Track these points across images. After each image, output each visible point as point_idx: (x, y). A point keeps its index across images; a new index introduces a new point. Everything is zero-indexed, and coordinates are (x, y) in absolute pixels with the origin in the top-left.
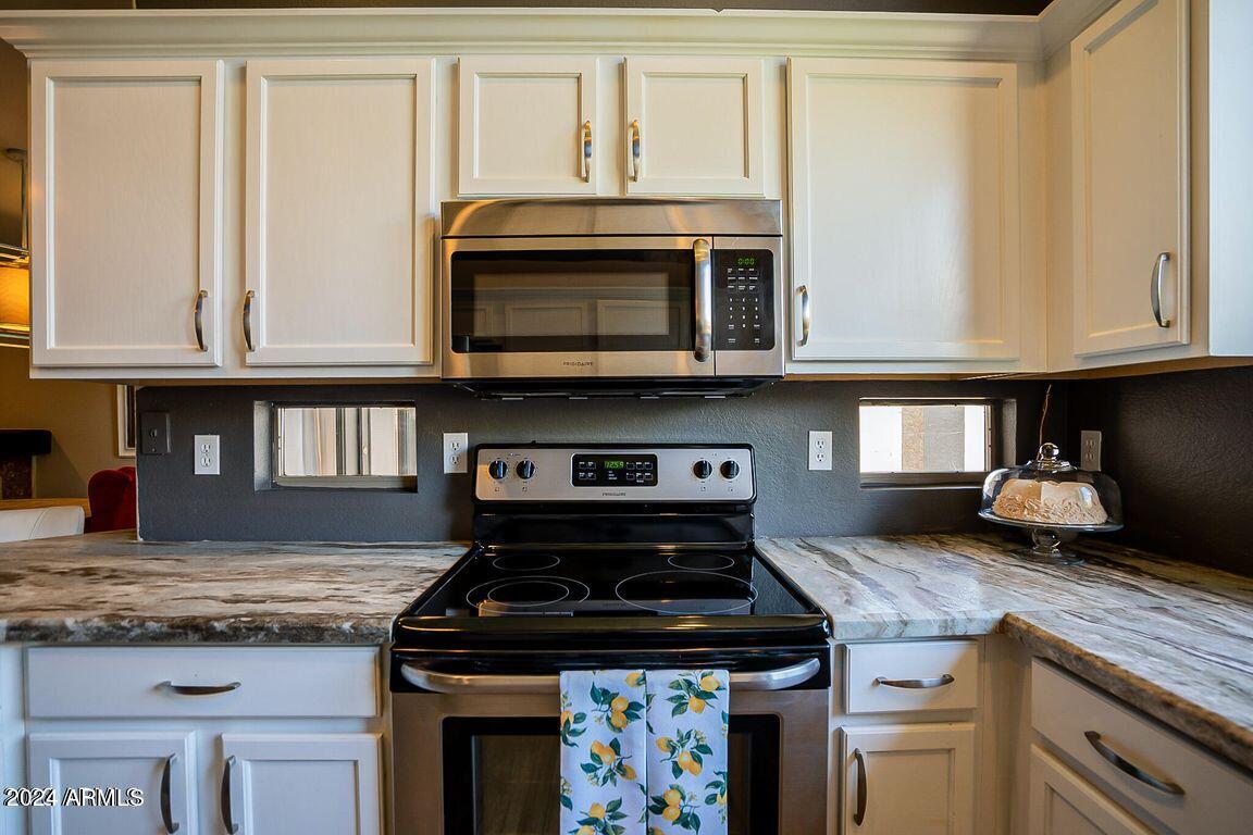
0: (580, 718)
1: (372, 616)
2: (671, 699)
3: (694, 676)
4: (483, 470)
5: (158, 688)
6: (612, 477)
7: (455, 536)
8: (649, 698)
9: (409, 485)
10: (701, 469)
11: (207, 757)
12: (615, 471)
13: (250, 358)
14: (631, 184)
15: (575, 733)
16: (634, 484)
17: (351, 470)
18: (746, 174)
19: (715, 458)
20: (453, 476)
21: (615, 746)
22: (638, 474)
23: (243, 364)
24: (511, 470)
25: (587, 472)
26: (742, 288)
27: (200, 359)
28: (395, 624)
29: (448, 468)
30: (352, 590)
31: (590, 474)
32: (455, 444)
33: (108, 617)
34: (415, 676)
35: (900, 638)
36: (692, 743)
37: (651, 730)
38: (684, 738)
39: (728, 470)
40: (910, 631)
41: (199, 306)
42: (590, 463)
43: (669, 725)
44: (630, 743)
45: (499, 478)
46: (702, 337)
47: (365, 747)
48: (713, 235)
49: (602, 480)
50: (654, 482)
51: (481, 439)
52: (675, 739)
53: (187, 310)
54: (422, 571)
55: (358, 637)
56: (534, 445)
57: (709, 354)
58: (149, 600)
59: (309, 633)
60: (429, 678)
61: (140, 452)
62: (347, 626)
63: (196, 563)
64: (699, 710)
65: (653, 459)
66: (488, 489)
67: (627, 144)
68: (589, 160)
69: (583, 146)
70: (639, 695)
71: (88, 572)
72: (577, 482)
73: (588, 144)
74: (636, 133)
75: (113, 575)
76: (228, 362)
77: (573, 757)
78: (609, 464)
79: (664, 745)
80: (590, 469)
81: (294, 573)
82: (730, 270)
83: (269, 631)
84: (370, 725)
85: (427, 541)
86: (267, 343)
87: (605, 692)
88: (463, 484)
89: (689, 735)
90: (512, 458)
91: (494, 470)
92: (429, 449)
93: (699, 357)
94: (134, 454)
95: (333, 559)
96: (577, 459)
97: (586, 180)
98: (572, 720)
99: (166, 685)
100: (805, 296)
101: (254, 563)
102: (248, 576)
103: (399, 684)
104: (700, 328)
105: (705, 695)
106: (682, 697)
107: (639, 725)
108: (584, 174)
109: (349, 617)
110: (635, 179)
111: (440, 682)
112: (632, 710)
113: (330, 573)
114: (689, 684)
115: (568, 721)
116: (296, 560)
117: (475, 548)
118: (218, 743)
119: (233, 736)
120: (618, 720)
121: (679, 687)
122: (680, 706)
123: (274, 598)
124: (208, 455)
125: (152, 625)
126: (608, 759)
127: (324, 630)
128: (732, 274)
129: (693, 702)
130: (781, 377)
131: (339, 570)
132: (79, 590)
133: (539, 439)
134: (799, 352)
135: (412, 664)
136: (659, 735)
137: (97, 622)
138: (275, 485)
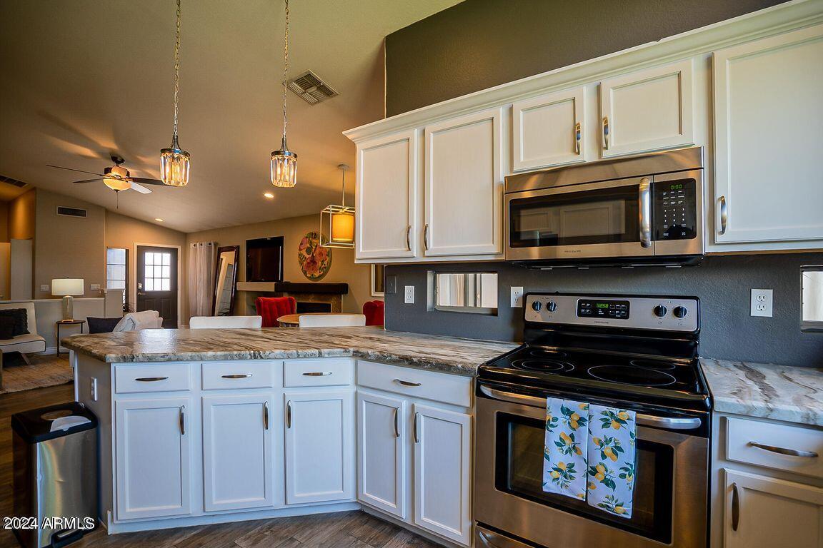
0: (555, 419)
1: (470, 363)
2: (601, 419)
3: (616, 411)
4: (529, 306)
5: (394, 381)
6: (601, 313)
7: (515, 340)
8: (590, 417)
9: (494, 312)
10: (659, 311)
11: (409, 412)
12: (602, 309)
13: (427, 253)
14: (604, 152)
15: (552, 426)
16: (614, 317)
17: (471, 304)
18: (681, 132)
19: (670, 305)
20: (515, 309)
21: (572, 436)
22: (617, 312)
23: (424, 256)
24: (544, 307)
25: (586, 309)
26: (673, 203)
27: (409, 254)
28: (479, 367)
29: (513, 305)
30: (462, 354)
31: (588, 311)
32: (517, 292)
33: (380, 352)
34: (486, 390)
35: (765, 419)
36: (612, 444)
37: (590, 432)
38: (608, 441)
39: (678, 312)
40: (774, 415)
41: (408, 232)
42: (588, 305)
43: (601, 433)
44: (580, 437)
45: (537, 310)
46: (644, 234)
47: (465, 419)
48: (653, 175)
49: (594, 314)
50: (626, 317)
51: (530, 290)
52: (603, 440)
53: (404, 234)
54: (495, 352)
55: (464, 371)
56: (557, 294)
57: (650, 243)
58: (391, 349)
59: (445, 367)
60: (492, 392)
61: (386, 293)
62: (460, 366)
63: (406, 339)
64: (617, 428)
65: (627, 304)
66: (532, 316)
67: (602, 128)
68: (579, 141)
69: (576, 135)
70: (585, 414)
71: (371, 338)
72: (580, 314)
73: (579, 132)
74: (606, 122)
75: (379, 340)
76: (418, 255)
77: (552, 437)
78: (599, 306)
79: (597, 441)
80: (587, 307)
81: (442, 346)
82: (665, 193)
83: (431, 364)
84: (468, 410)
85: (502, 340)
86: (434, 246)
87: (568, 410)
88: (519, 313)
89: (611, 439)
90: (544, 300)
91: (534, 305)
92: (503, 294)
93: (644, 245)
94: (383, 295)
95: (457, 344)
96: (580, 302)
97: (578, 153)
98: (551, 420)
99: (398, 380)
100: (723, 203)
101: (426, 342)
102: (425, 346)
103: (479, 393)
104: (642, 228)
105: (620, 421)
106: (608, 420)
107: (584, 429)
108: (577, 151)
109: (461, 363)
110: (606, 148)
111: (497, 394)
112: (581, 421)
113: (455, 348)
114: (612, 414)
115: (549, 420)
116: (443, 342)
117: (524, 345)
118: (413, 407)
119: (419, 405)
120: (574, 424)
121: (606, 414)
122: (606, 424)
123: (433, 354)
124: (409, 295)
125: (393, 356)
126: (568, 442)
127: (451, 366)
128: (666, 195)
129: (614, 423)
130: (702, 255)
131: (460, 348)
132: (370, 343)
133: (560, 290)
134: (719, 239)
135: (485, 385)
136: (594, 436)
137: (377, 353)
138: (435, 309)
